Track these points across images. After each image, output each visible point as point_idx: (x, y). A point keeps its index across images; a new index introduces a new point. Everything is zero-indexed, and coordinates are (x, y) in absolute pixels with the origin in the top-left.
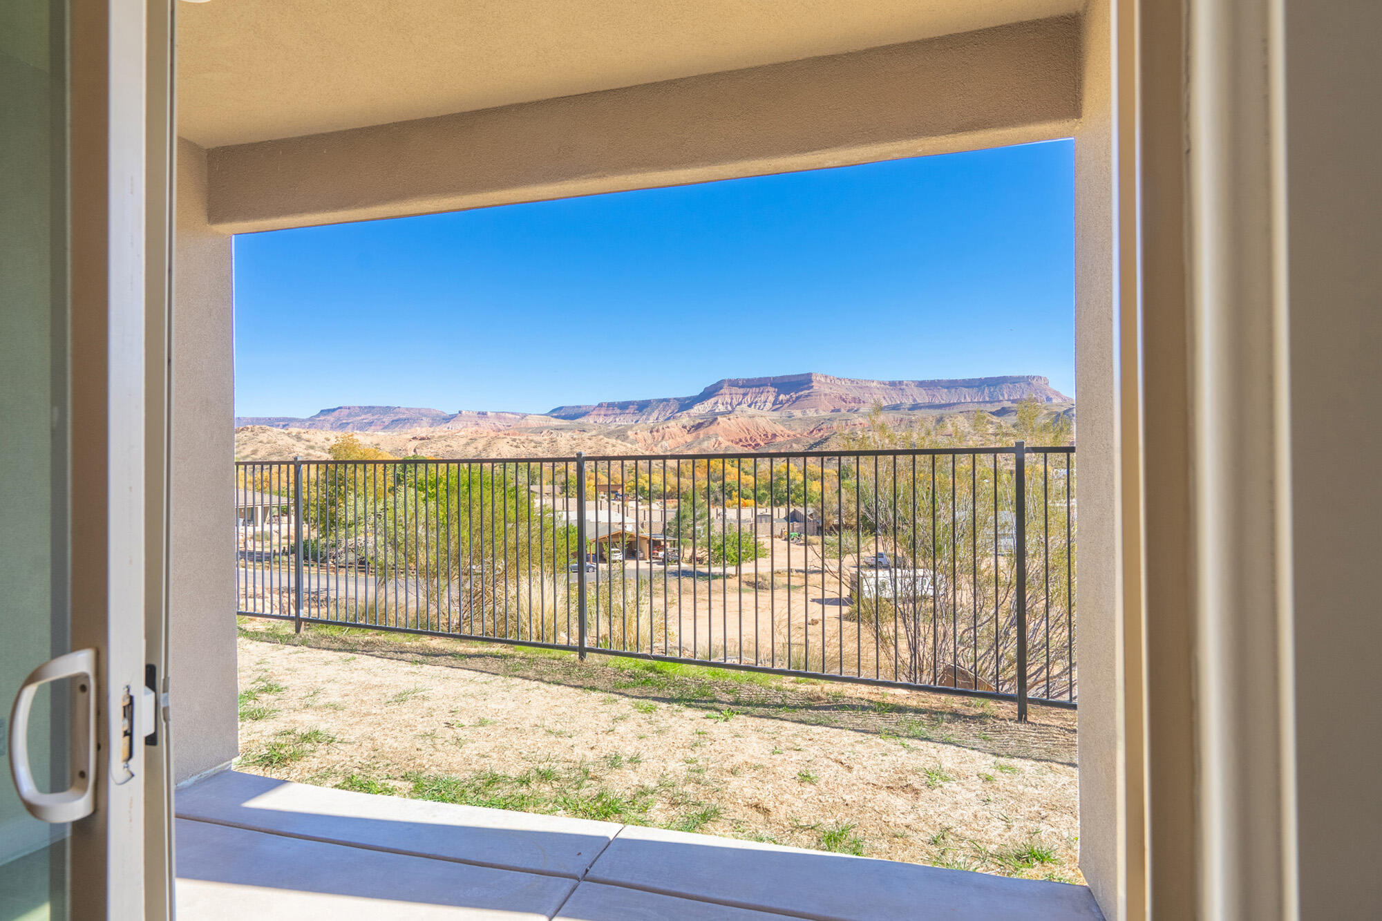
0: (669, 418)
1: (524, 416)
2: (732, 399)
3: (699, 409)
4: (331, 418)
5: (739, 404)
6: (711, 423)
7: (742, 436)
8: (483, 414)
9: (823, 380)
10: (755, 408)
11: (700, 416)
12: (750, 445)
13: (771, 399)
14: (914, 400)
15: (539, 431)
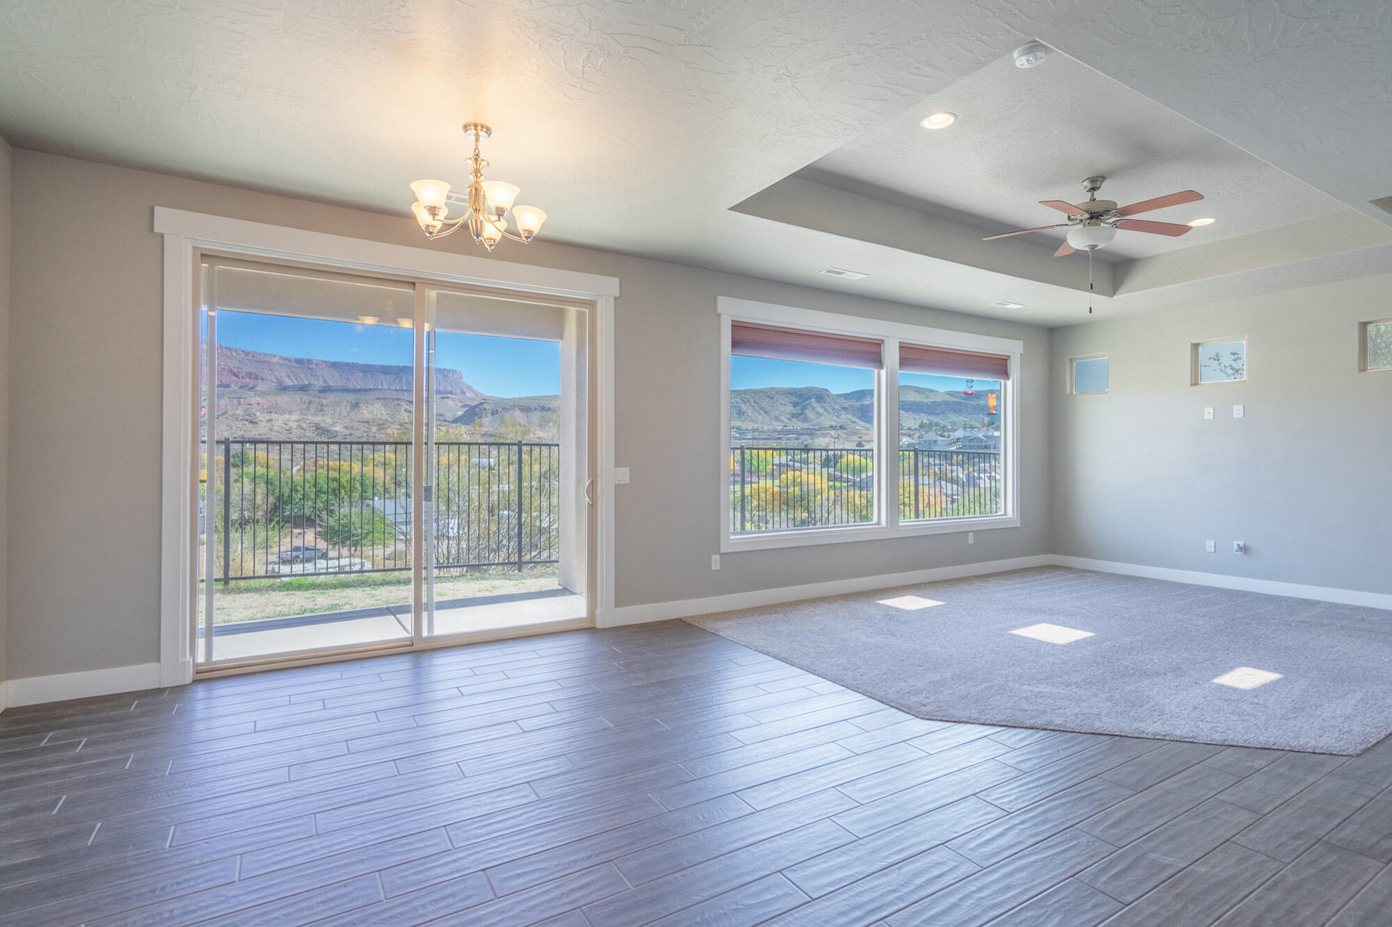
14: (325, 382)
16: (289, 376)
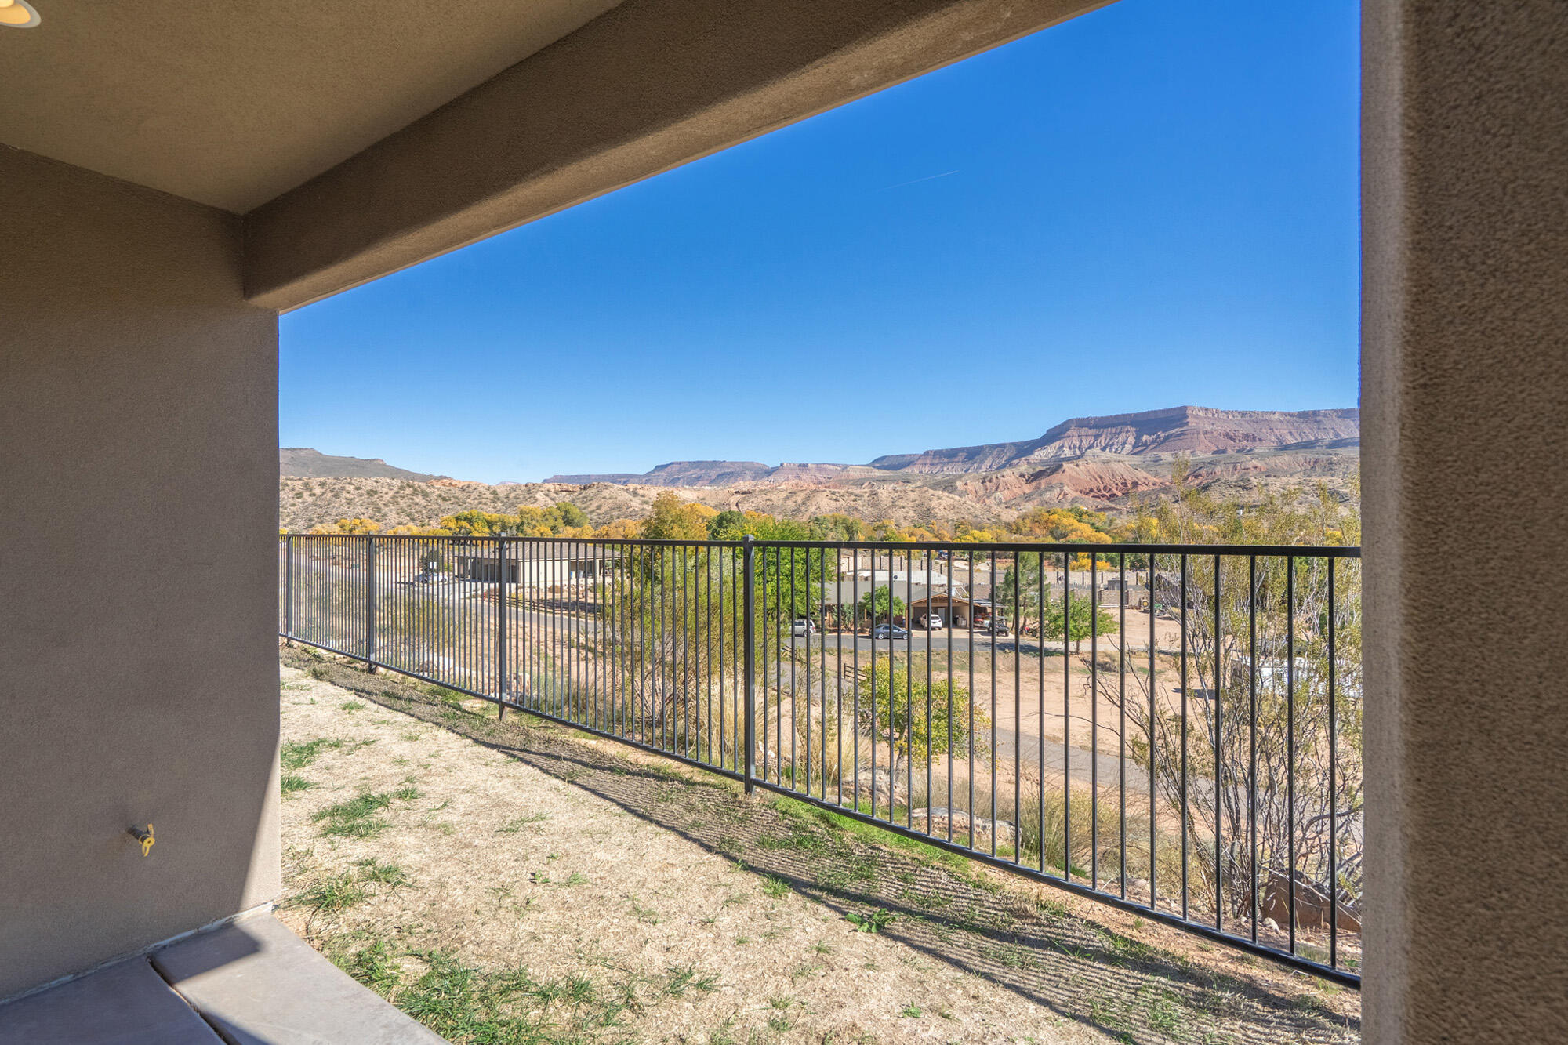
0: (1004, 466)
1: (845, 467)
2: (1081, 441)
3: (1039, 455)
4: (664, 474)
5: (1091, 447)
6: (1054, 471)
7: (1094, 485)
8: (804, 466)
9: (1202, 414)
10: (1110, 451)
11: (1042, 462)
12: (1103, 496)
13: (1131, 439)
14: (1337, 435)
15: (860, 483)
16: (1291, 433)
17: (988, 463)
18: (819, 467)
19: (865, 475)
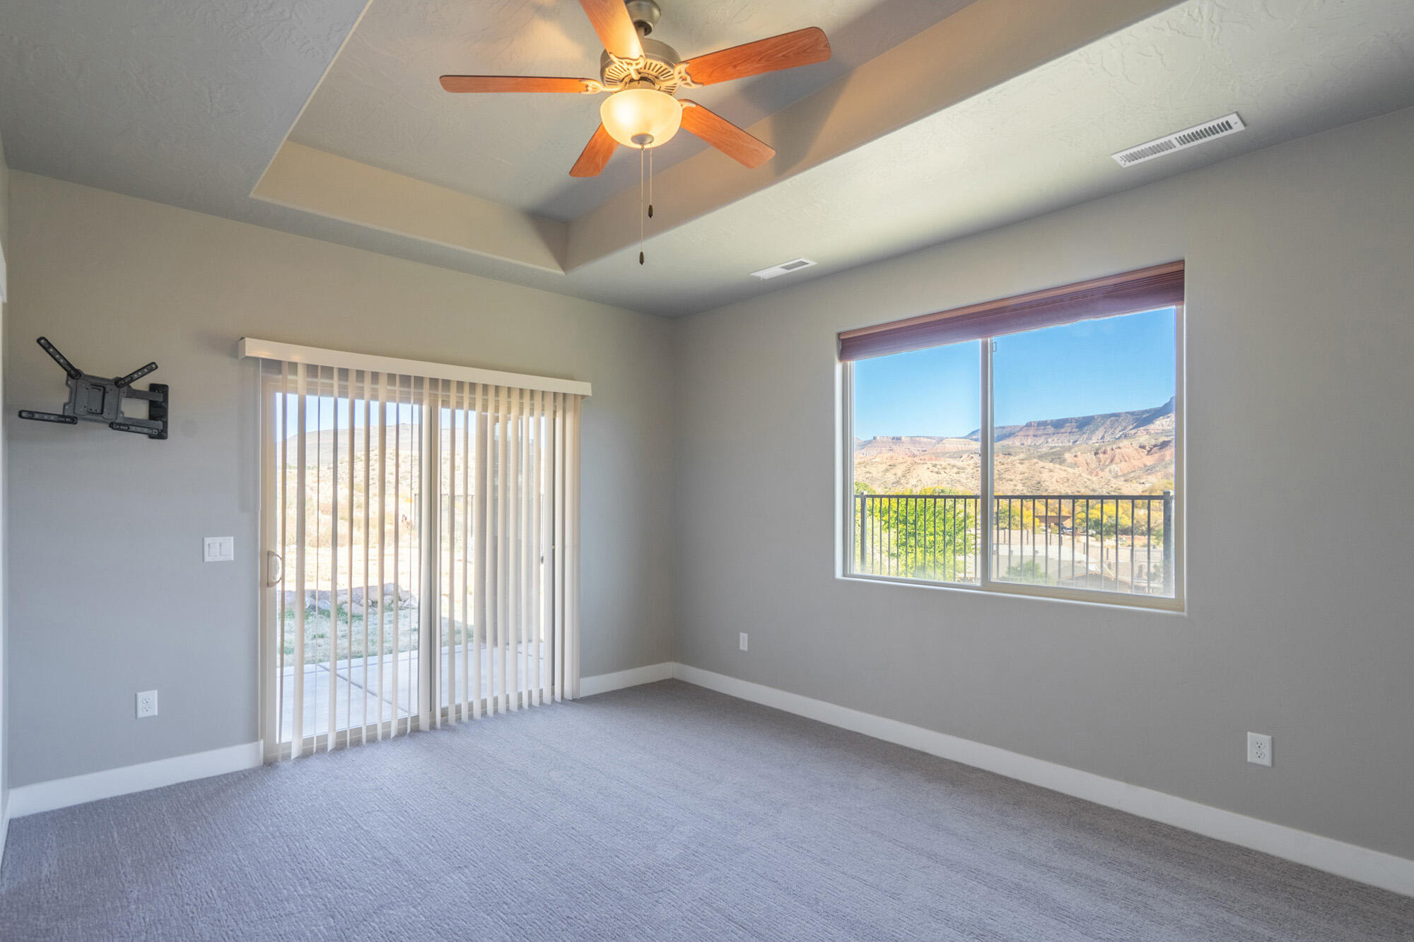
0: (1120, 437)
1: (941, 440)
3: (1162, 424)
8: (897, 440)
15: (958, 455)
17: (1100, 433)
18: (913, 440)
19: (961, 447)
